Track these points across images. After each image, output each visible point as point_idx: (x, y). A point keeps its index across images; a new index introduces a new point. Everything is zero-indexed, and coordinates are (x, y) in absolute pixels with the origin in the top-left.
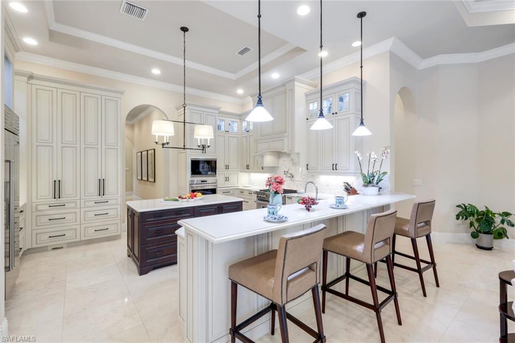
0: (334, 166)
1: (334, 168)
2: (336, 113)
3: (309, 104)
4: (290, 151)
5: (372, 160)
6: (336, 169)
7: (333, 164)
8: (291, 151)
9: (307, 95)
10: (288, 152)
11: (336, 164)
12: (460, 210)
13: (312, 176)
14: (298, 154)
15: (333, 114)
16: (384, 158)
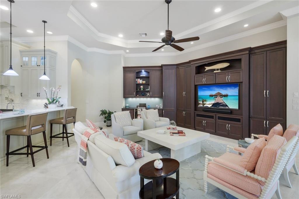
0: (38, 94)
1: (38, 95)
2: (39, 66)
3: (23, 57)
4: (6, 85)
5: (53, 92)
6: (39, 96)
7: (38, 93)
8: (8, 84)
9: (21, 52)
10: (5, 85)
11: (39, 93)
12: (101, 112)
13: (27, 100)
14: (14, 87)
15: (38, 66)
16: (58, 91)
